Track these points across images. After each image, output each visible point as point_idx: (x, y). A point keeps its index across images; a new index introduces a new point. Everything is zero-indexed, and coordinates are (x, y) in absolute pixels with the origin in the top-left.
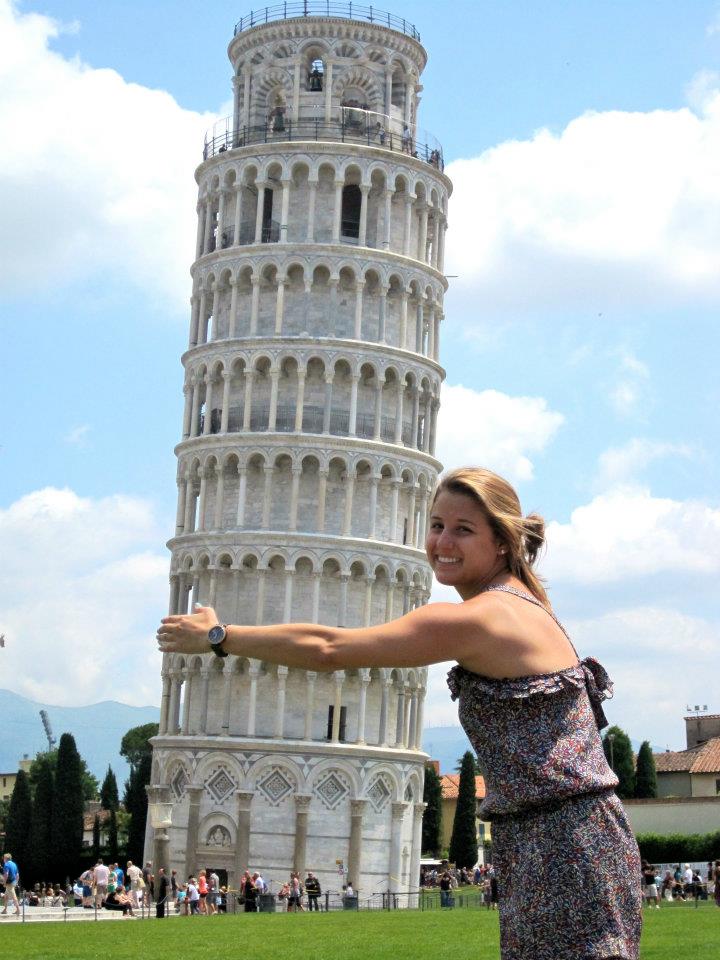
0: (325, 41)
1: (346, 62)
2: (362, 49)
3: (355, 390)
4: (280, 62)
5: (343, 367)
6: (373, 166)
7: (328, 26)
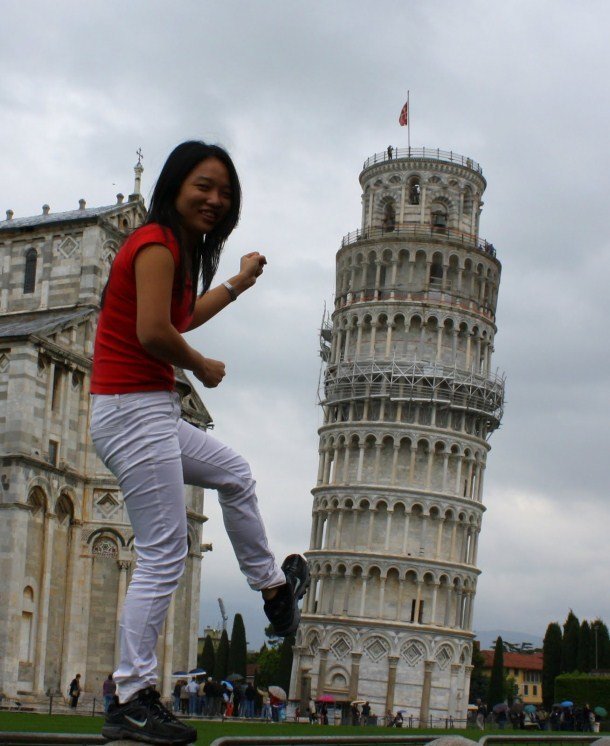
0: (421, 173)
1: (434, 186)
2: (445, 178)
4: (393, 186)
6: (451, 252)
7: (424, 163)
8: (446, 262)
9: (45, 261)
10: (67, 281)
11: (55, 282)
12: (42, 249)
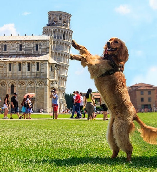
0: (62, 14)
1: (64, 17)
2: (66, 16)
3: (63, 57)
4: (57, 16)
5: (62, 54)
6: (67, 31)
7: (63, 13)
8: (66, 33)
9: (40, 46)
10: (44, 49)
11: (42, 49)
12: (39, 44)
